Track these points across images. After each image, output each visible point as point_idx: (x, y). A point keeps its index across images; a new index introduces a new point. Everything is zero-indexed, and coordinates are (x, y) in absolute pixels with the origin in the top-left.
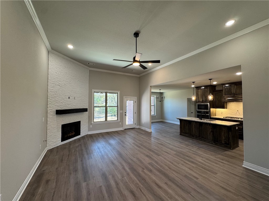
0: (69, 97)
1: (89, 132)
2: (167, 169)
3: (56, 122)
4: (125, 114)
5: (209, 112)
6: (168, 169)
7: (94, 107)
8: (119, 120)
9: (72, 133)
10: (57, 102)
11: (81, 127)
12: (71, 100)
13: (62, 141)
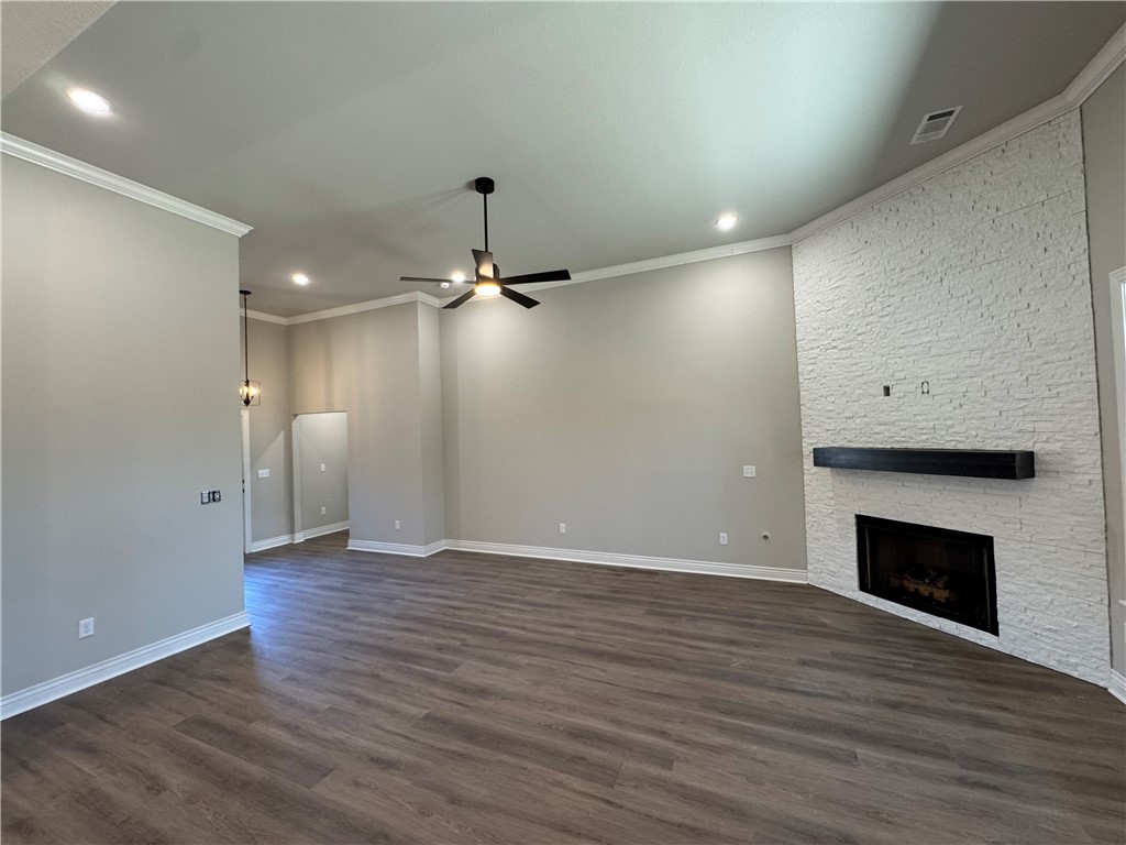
0: (887, 390)
2: (384, 669)
6: (382, 673)
11: (1002, 583)
12: (901, 401)
13: (862, 587)
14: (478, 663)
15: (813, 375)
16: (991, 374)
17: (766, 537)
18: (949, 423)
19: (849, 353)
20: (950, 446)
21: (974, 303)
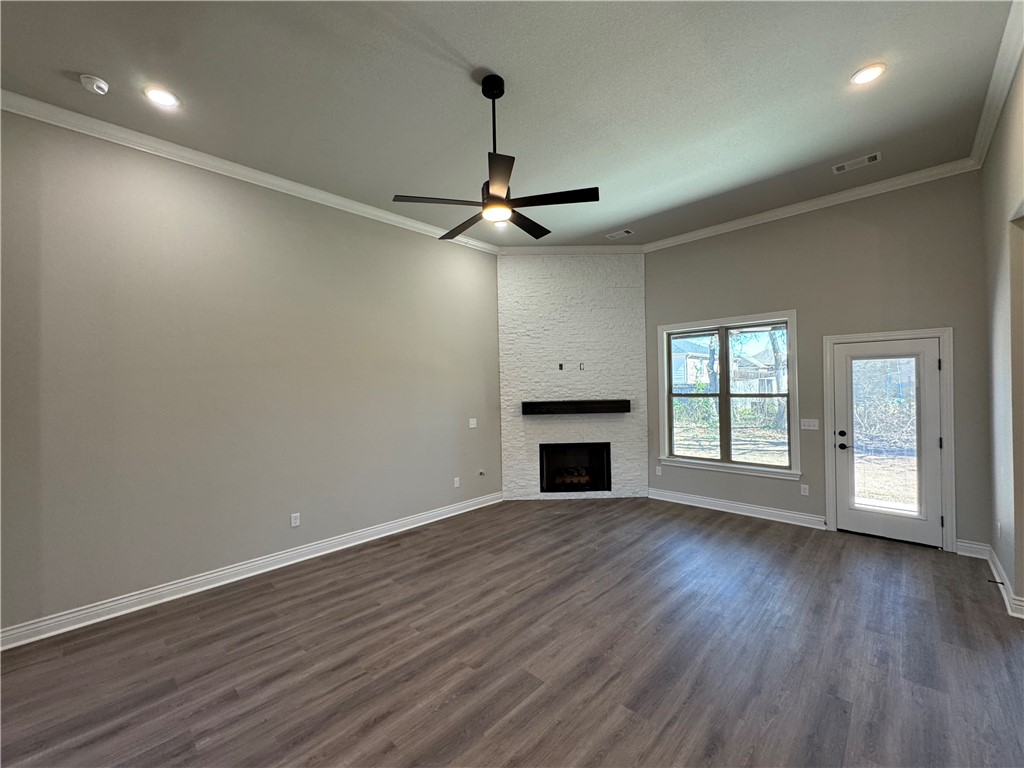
0: (561, 366)
1: (652, 490)
3: (522, 434)
4: (841, 440)
7: (671, 394)
8: (797, 471)
9: (580, 475)
10: (523, 380)
11: (613, 465)
12: (569, 373)
13: (542, 490)
14: (539, 653)
15: (510, 352)
16: (611, 362)
17: (481, 474)
18: (593, 387)
19: (538, 341)
20: (593, 398)
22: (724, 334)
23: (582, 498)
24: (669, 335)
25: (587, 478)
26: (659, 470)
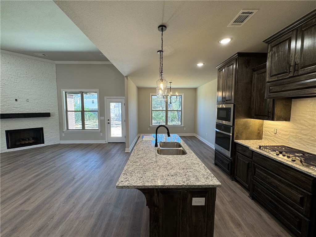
0: (16, 100)
1: (61, 141)
4: (108, 122)
5: (232, 128)
8: (99, 130)
9: (29, 140)
11: (45, 135)
12: (21, 103)
13: (8, 148)
16: (42, 100)
18: (34, 108)
21: (39, 86)
22: (82, 94)
23: (30, 148)
24: (66, 92)
25: (33, 141)
26: (63, 135)
